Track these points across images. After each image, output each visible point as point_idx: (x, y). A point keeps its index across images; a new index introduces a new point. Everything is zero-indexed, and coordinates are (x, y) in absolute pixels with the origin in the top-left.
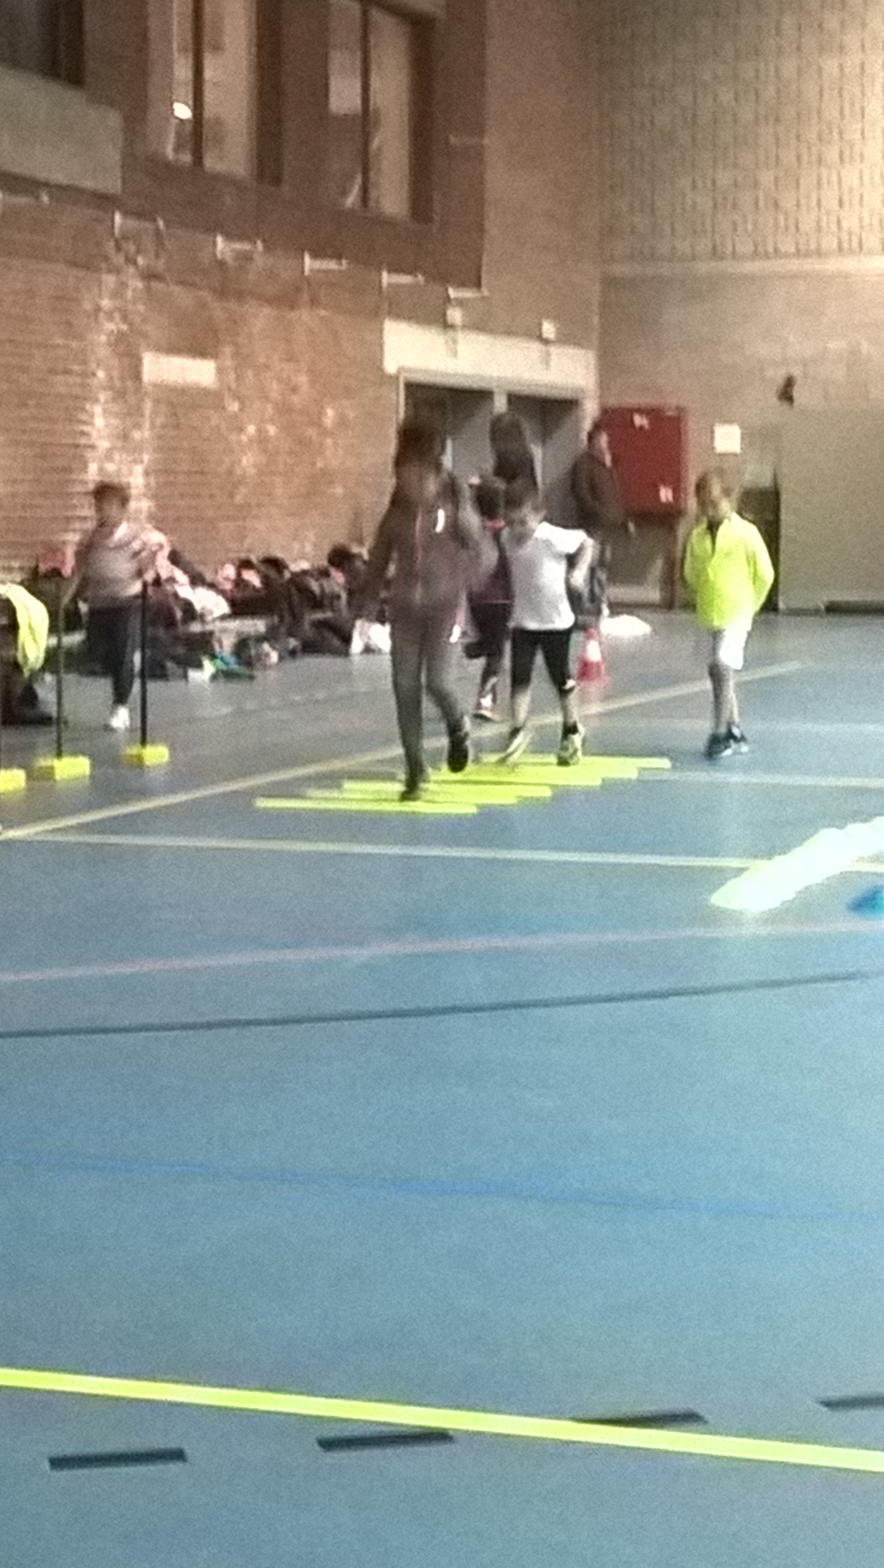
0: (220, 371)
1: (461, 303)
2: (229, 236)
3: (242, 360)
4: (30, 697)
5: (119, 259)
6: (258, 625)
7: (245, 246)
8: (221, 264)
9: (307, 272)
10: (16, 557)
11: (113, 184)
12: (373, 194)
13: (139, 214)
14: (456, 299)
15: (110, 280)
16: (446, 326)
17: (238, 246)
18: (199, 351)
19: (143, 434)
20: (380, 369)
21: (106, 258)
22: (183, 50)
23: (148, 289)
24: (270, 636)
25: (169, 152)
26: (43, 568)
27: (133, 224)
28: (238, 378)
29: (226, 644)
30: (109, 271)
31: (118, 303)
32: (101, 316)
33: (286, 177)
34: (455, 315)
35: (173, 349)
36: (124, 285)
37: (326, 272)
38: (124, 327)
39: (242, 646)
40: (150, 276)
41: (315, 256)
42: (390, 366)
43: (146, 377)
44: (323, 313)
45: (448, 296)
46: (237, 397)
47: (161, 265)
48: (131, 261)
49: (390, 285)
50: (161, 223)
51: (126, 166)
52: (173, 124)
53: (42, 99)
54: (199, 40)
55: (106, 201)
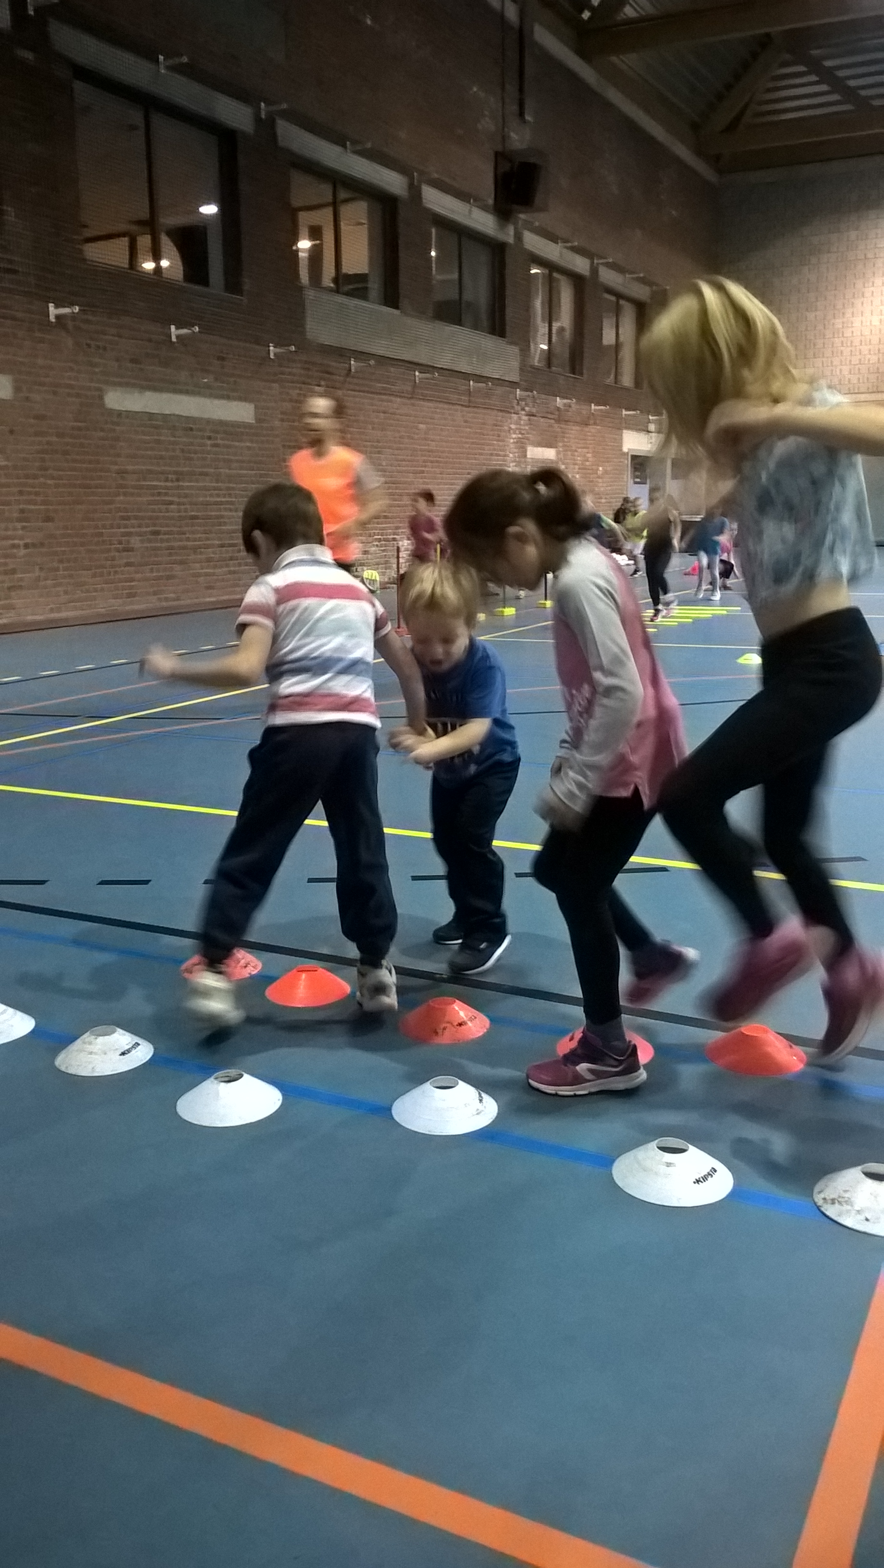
0: (558, 453)
1: (654, 422)
2: (563, 397)
3: (567, 448)
5: (518, 408)
7: (569, 401)
8: (558, 409)
9: (593, 411)
11: (515, 377)
12: (619, 377)
13: (526, 390)
14: (652, 419)
15: (515, 417)
16: (649, 432)
17: (565, 401)
18: (550, 446)
20: (621, 450)
21: (513, 407)
22: (543, 320)
23: (529, 420)
25: (536, 364)
27: (523, 393)
28: (564, 455)
30: (514, 413)
31: (518, 426)
32: (511, 431)
33: (585, 371)
34: (652, 427)
35: (540, 444)
36: (520, 418)
37: (601, 410)
38: (520, 436)
40: (530, 415)
41: (597, 404)
42: (625, 449)
43: (528, 456)
44: (598, 427)
45: (649, 419)
46: (563, 464)
47: (534, 410)
48: (523, 409)
49: (625, 415)
50: (535, 392)
51: (521, 370)
52: (539, 352)
53: (489, 343)
54: (551, 316)
55: (513, 385)
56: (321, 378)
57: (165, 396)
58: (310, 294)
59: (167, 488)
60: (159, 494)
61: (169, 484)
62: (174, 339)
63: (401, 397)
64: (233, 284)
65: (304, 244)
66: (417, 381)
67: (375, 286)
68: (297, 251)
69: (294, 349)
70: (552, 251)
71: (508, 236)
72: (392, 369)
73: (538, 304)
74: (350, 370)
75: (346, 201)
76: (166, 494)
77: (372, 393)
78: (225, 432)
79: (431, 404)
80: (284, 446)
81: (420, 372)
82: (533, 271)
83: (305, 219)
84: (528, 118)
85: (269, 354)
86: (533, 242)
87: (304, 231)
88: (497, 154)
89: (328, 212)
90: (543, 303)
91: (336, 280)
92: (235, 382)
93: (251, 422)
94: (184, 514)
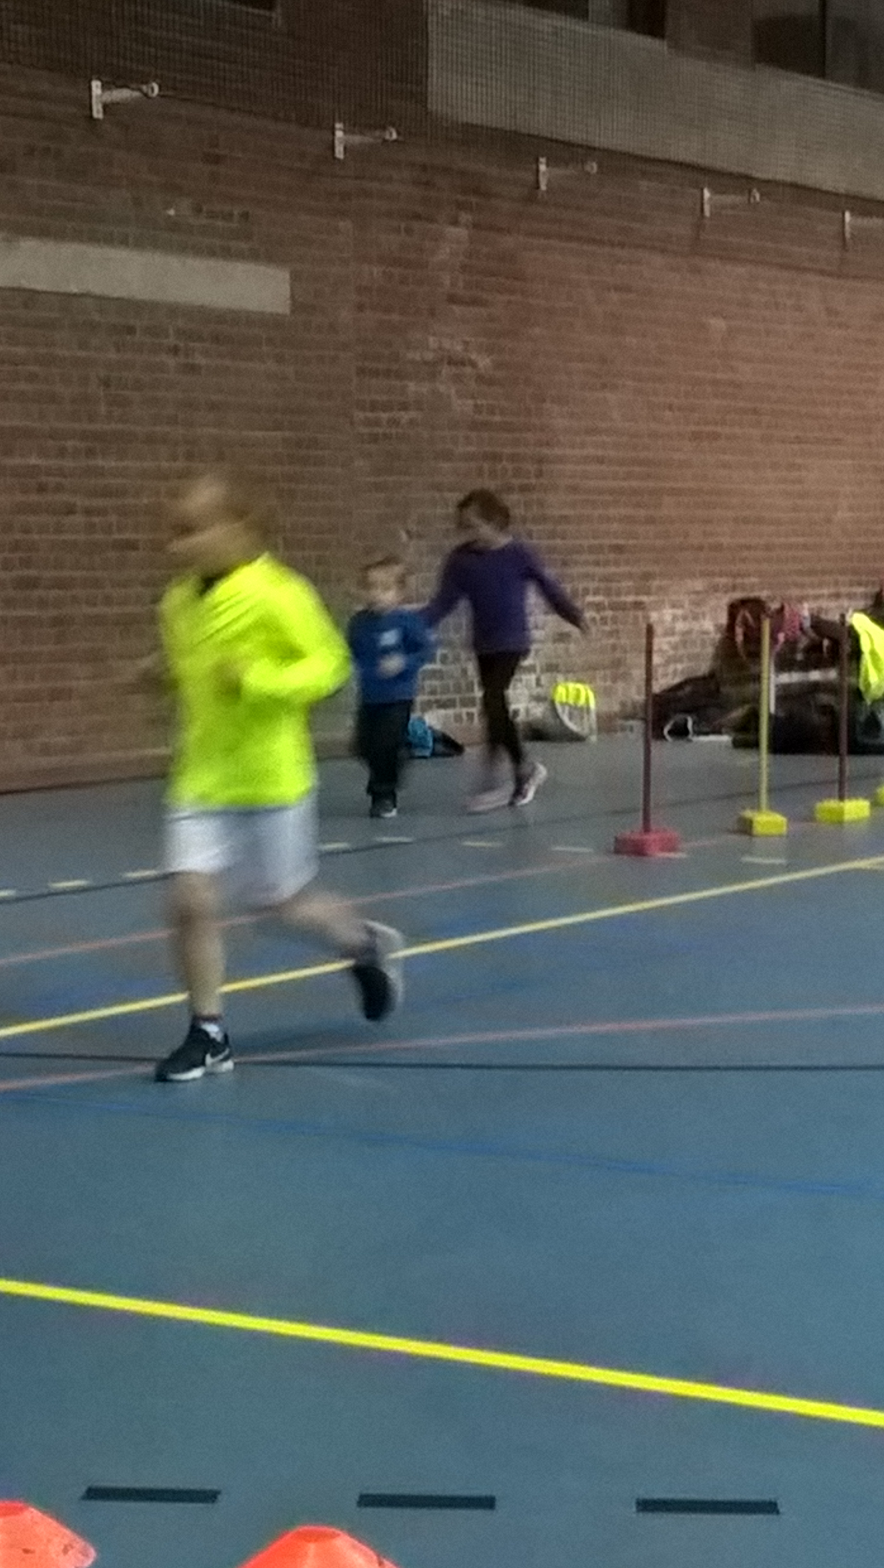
10: (860, 584)
56: (461, 206)
57: (69, 250)
59: (61, 472)
60: (42, 489)
61: (68, 463)
63: (663, 251)
66: (707, 213)
69: (395, 136)
72: (644, 184)
74: (537, 186)
76: (59, 488)
77: (594, 241)
78: (216, 339)
79: (741, 270)
80: (361, 371)
81: (714, 191)
85: (332, 148)
92: (245, 216)
93: (280, 310)
94: (99, 537)
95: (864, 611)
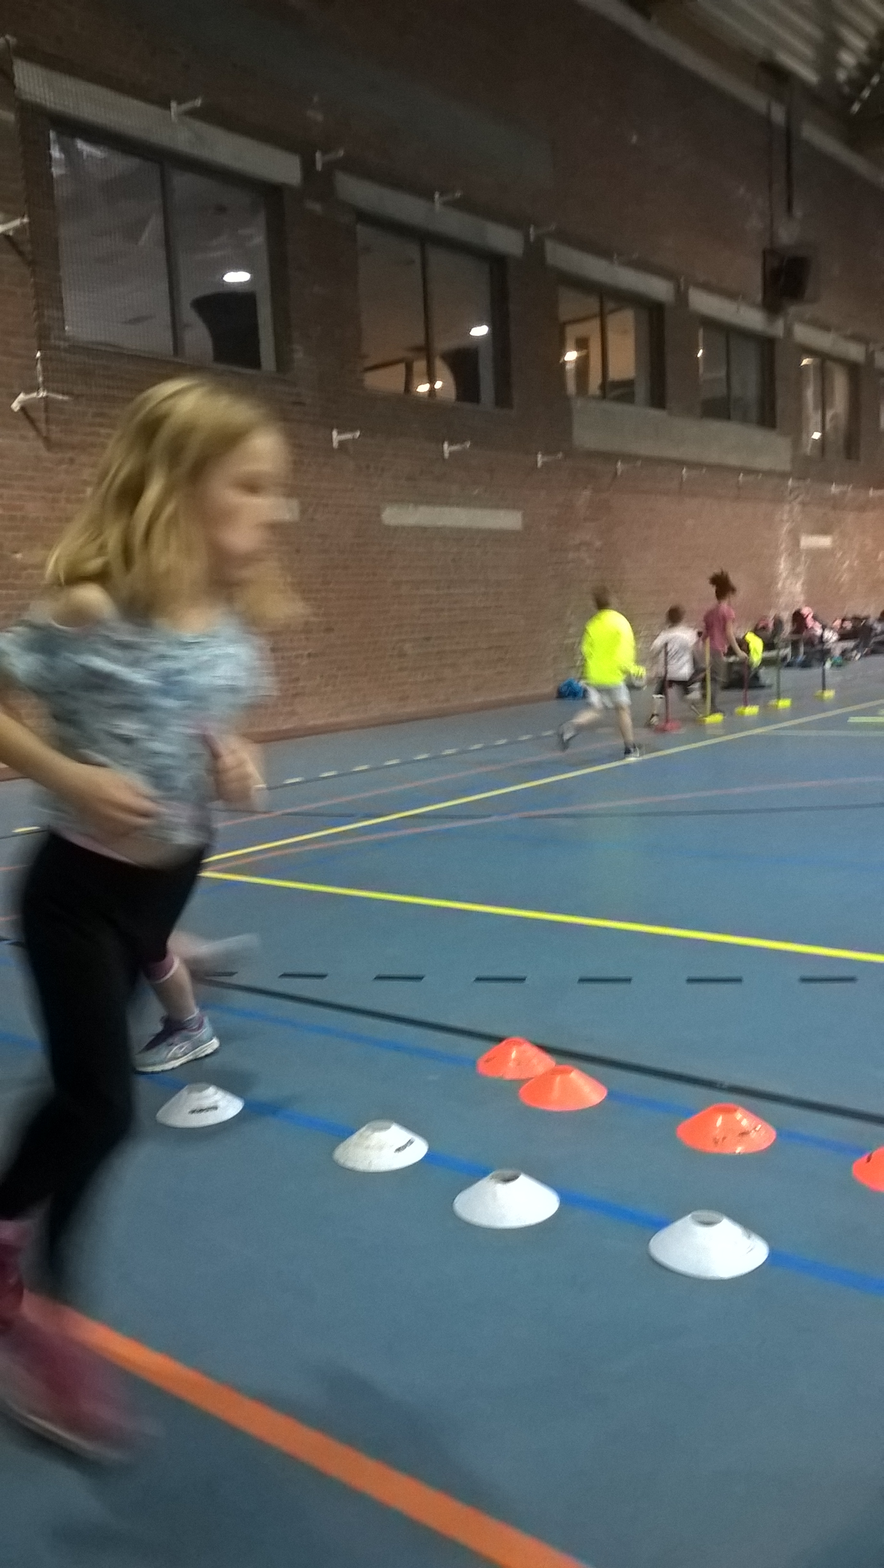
0: (834, 542)
2: (838, 484)
3: (843, 535)
4: (756, 677)
5: (790, 498)
6: (849, 644)
7: (844, 488)
8: (834, 496)
9: (870, 496)
11: (787, 467)
13: (798, 479)
15: (787, 507)
17: (841, 488)
18: (824, 533)
19: (800, 569)
21: (785, 498)
22: (816, 408)
23: (802, 509)
24: (856, 647)
25: (809, 454)
26: (761, 625)
27: (796, 483)
28: (841, 542)
29: (837, 652)
30: (786, 504)
31: (790, 516)
32: (783, 522)
33: (861, 456)
35: (813, 533)
36: (792, 509)
37: (880, 494)
38: (793, 526)
39: (844, 653)
40: (803, 504)
41: (874, 489)
43: (802, 546)
44: (877, 513)
46: (840, 550)
47: (808, 499)
48: (795, 499)
50: (808, 482)
51: (794, 460)
52: (810, 442)
53: (758, 436)
54: (824, 402)
55: (784, 476)
56: (587, 482)
57: (438, 510)
58: (578, 404)
59: (438, 596)
60: (431, 602)
61: (441, 592)
62: (446, 455)
63: (667, 495)
64: (503, 399)
65: (571, 356)
66: (684, 479)
67: (641, 391)
68: (565, 363)
69: (561, 456)
70: (824, 341)
71: (778, 329)
72: (659, 469)
73: (810, 394)
74: (617, 473)
75: (612, 311)
76: (437, 602)
77: (640, 493)
78: (494, 541)
79: (698, 500)
80: (550, 550)
81: (687, 470)
82: (805, 362)
83: (573, 332)
84: (798, 213)
85: (537, 463)
86: (803, 334)
87: (570, 342)
88: (765, 253)
89: (595, 324)
90: (814, 393)
91: (603, 386)
92: (504, 492)
93: (518, 528)
94: (454, 619)
95: (751, 631)
